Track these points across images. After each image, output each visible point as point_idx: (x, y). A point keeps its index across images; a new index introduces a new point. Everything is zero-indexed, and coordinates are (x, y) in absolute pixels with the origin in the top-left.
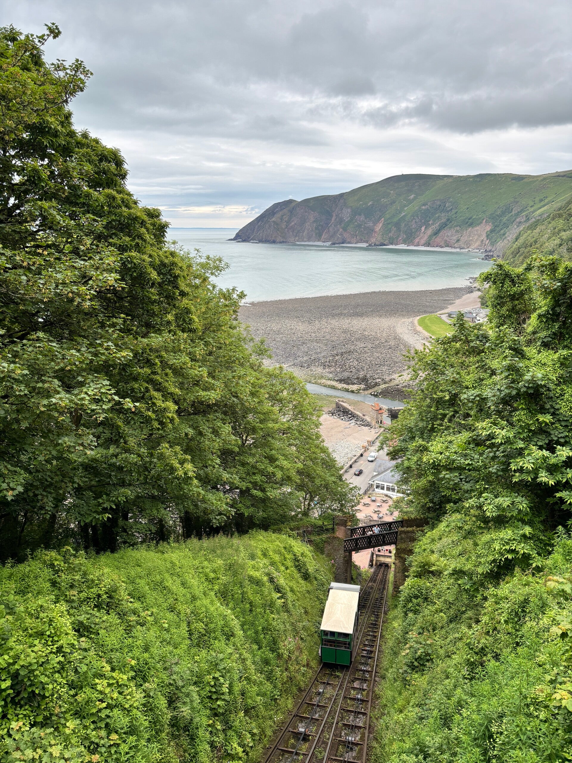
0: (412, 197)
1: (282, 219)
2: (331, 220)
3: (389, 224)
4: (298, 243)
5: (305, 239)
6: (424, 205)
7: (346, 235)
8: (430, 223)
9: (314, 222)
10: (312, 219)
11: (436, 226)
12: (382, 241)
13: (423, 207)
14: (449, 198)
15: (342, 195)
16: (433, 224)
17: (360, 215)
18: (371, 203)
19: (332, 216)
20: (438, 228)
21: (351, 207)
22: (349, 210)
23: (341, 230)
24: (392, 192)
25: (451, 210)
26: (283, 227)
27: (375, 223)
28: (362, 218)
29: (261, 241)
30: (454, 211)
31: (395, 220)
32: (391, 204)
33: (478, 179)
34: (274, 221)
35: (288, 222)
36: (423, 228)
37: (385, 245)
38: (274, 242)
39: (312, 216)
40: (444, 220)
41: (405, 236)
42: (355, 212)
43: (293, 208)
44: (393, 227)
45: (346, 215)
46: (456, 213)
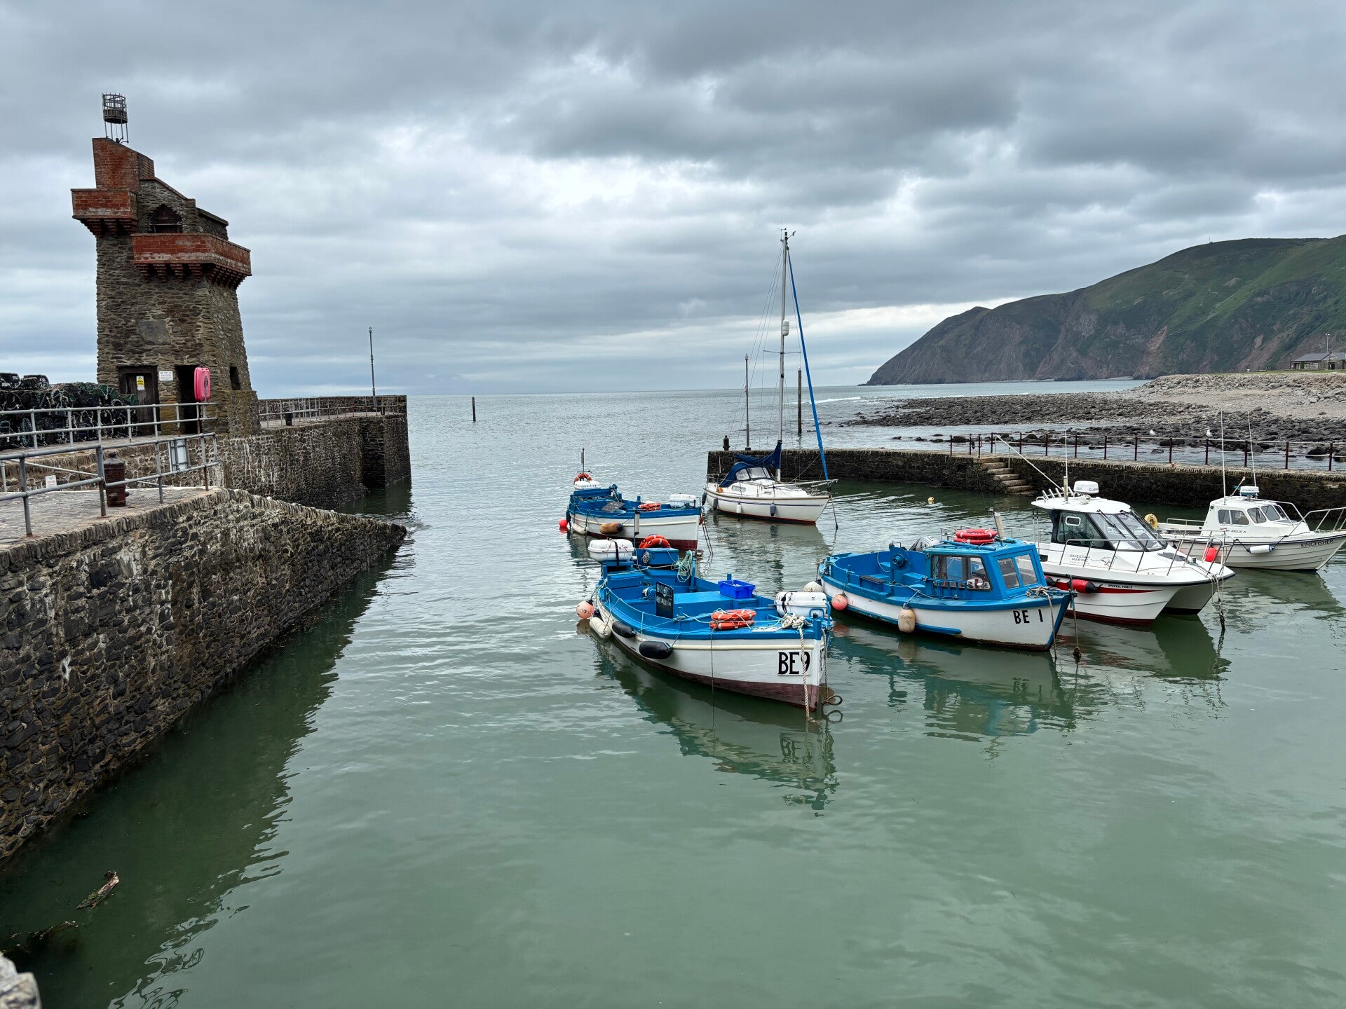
0: (1233, 281)
1: (957, 342)
2: (1056, 338)
3: (1179, 335)
5: (1003, 377)
6: (1260, 294)
7: (1086, 363)
8: (1275, 328)
9: (1021, 343)
10: (1017, 338)
11: (1290, 332)
12: (1163, 369)
13: (1259, 299)
14: (1319, 276)
15: (1079, 292)
16: (1281, 330)
17: (1115, 323)
18: (1139, 300)
19: (1058, 331)
20: (1295, 336)
21: (1098, 310)
22: (1094, 318)
23: (1075, 354)
24: (1187, 276)
25: (1325, 298)
26: (960, 355)
27: (1148, 338)
28: (1121, 329)
30: (1330, 301)
31: (1193, 327)
32: (1185, 299)
34: (942, 347)
35: (970, 347)
36: (1259, 340)
39: (1017, 334)
40: (1307, 319)
41: (1216, 357)
42: (1106, 319)
43: (981, 321)
44: (1189, 342)
45: (1087, 325)
46: (1336, 303)
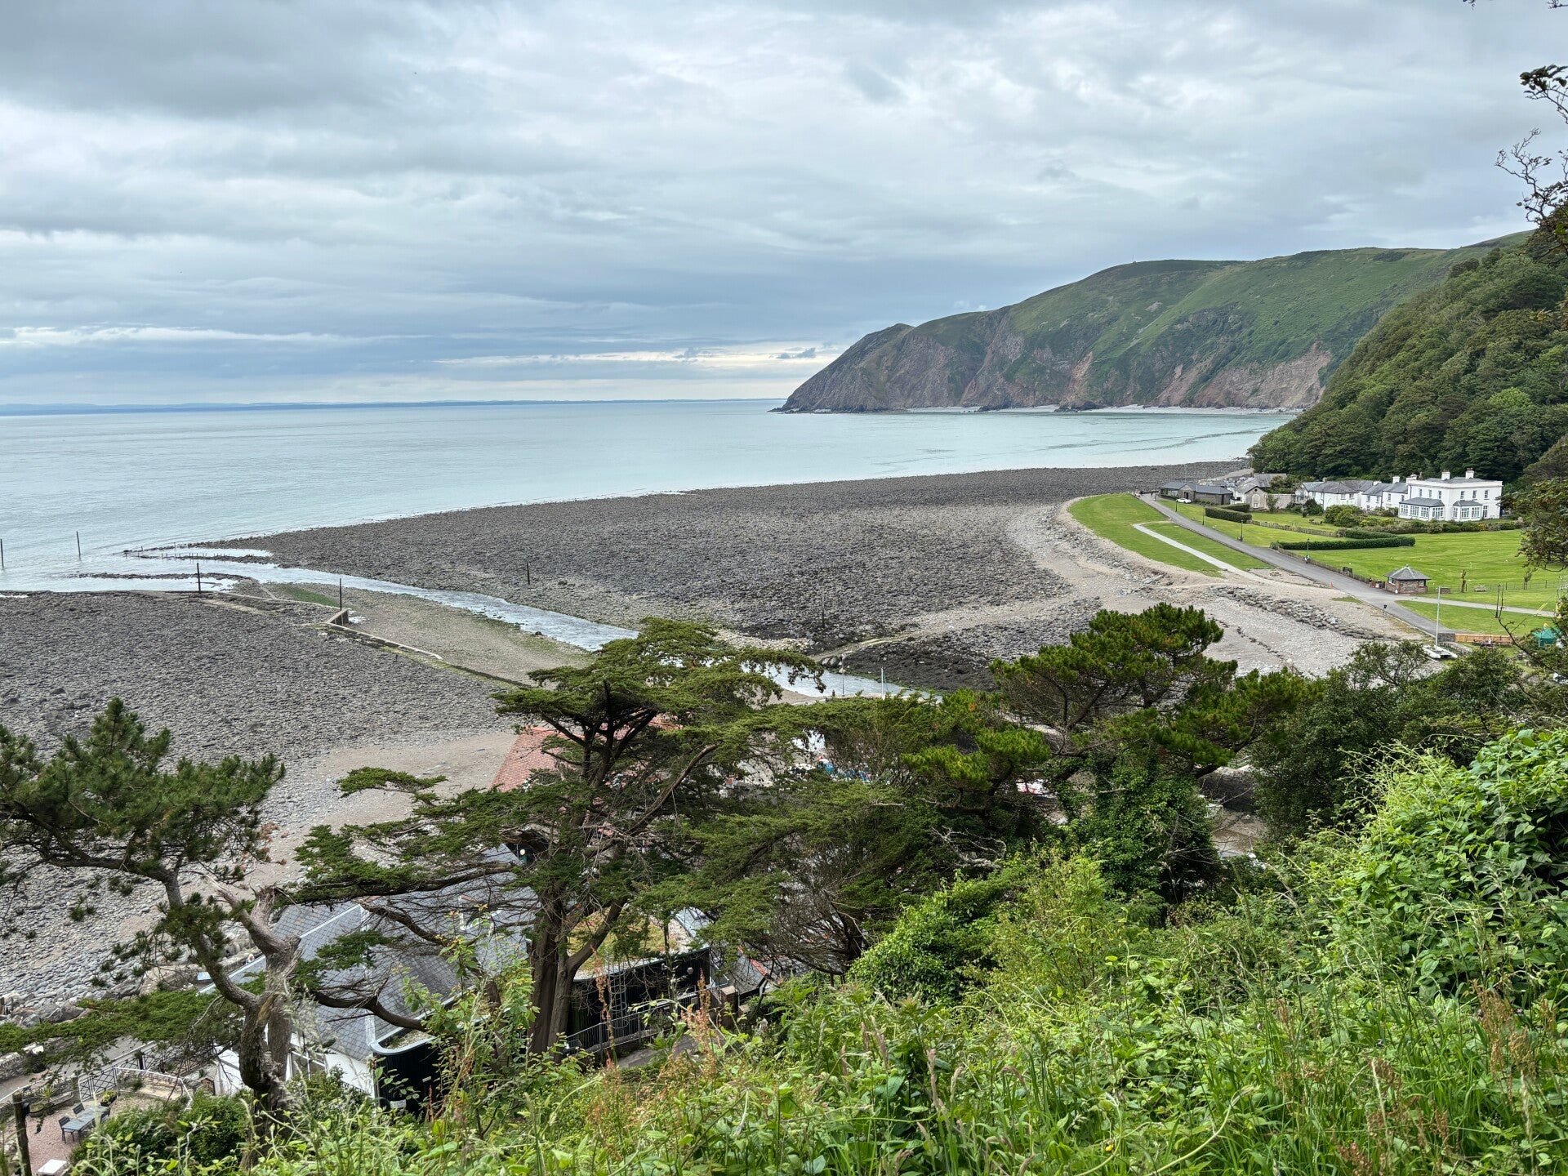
0: (1155, 306)
1: (878, 364)
2: (982, 361)
3: (1104, 362)
4: (912, 410)
5: (927, 403)
6: (1180, 321)
7: (1013, 391)
8: (1194, 357)
9: (947, 366)
10: (942, 361)
11: (1207, 363)
12: (1089, 399)
13: (1179, 326)
14: (1236, 304)
15: (1005, 311)
16: (1199, 361)
17: (1042, 347)
18: (1065, 323)
19: (983, 354)
20: (1211, 367)
21: (1024, 332)
22: (1020, 339)
23: (1001, 380)
24: (1111, 298)
25: (1240, 328)
26: (882, 379)
27: (1073, 364)
28: (1047, 353)
29: (836, 409)
30: (1245, 331)
31: (1118, 353)
32: (1109, 323)
33: (1299, 263)
34: (862, 369)
35: (892, 369)
36: (1178, 370)
37: (1095, 407)
38: (862, 410)
39: (941, 356)
40: (1223, 350)
41: (1139, 388)
42: (1033, 342)
43: (903, 342)
44: (1112, 370)
45: (1013, 348)
46: (1250, 334)
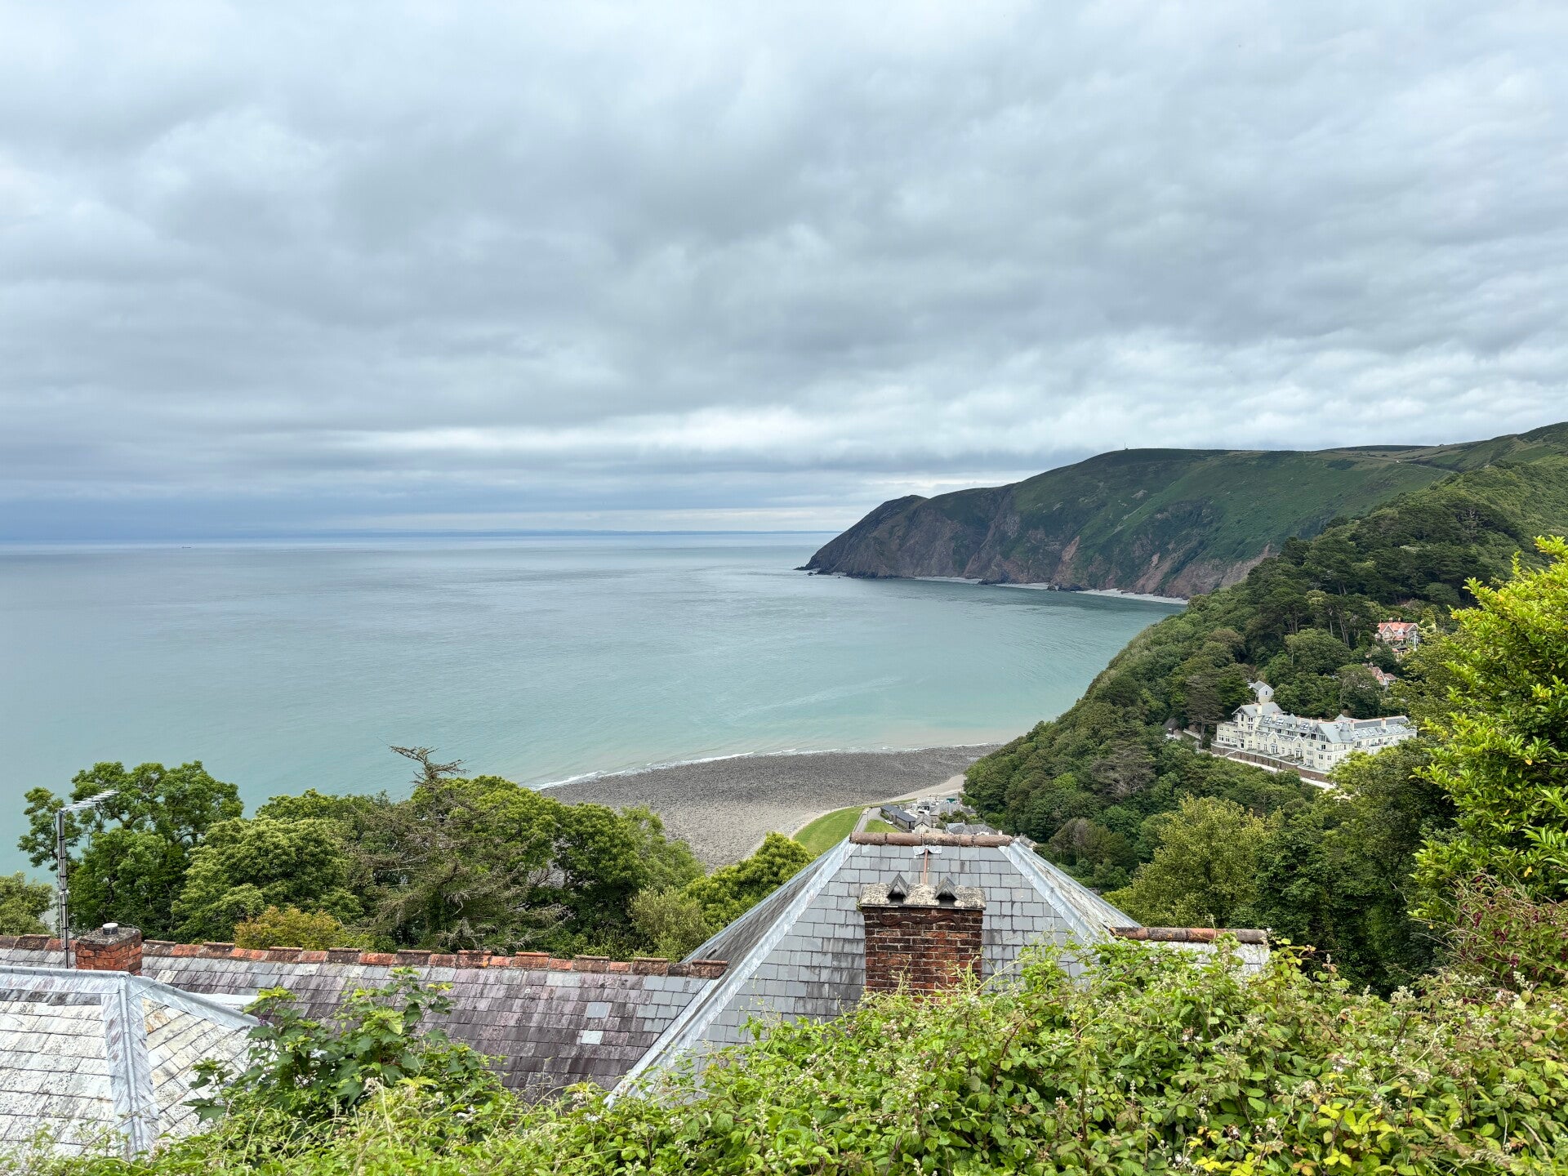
0: (1141, 494)
1: (891, 533)
2: (986, 535)
3: (1090, 547)
5: (934, 572)
6: (1160, 511)
7: (1007, 566)
8: (1170, 547)
9: (952, 539)
10: (948, 534)
11: (1179, 555)
12: (1075, 581)
13: (1159, 516)
14: (1210, 498)
15: (1008, 488)
16: (1174, 550)
17: (1036, 528)
18: (1058, 506)
19: (987, 528)
20: (1183, 558)
21: (1022, 513)
22: (1017, 519)
23: (999, 557)
24: (1101, 484)
25: (1211, 522)
26: (894, 547)
27: (1064, 545)
28: (1041, 534)
29: (850, 574)
30: (1214, 526)
31: (1101, 540)
32: (1098, 508)
33: (1267, 463)
34: (875, 538)
35: (904, 539)
36: (1155, 558)
37: (1080, 589)
39: (948, 529)
40: (1194, 543)
41: (1120, 574)
42: (1030, 522)
43: (915, 512)
44: (1097, 555)
45: (1012, 526)
46: (1217, 530)
